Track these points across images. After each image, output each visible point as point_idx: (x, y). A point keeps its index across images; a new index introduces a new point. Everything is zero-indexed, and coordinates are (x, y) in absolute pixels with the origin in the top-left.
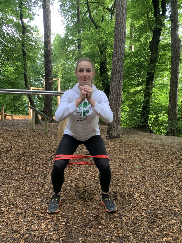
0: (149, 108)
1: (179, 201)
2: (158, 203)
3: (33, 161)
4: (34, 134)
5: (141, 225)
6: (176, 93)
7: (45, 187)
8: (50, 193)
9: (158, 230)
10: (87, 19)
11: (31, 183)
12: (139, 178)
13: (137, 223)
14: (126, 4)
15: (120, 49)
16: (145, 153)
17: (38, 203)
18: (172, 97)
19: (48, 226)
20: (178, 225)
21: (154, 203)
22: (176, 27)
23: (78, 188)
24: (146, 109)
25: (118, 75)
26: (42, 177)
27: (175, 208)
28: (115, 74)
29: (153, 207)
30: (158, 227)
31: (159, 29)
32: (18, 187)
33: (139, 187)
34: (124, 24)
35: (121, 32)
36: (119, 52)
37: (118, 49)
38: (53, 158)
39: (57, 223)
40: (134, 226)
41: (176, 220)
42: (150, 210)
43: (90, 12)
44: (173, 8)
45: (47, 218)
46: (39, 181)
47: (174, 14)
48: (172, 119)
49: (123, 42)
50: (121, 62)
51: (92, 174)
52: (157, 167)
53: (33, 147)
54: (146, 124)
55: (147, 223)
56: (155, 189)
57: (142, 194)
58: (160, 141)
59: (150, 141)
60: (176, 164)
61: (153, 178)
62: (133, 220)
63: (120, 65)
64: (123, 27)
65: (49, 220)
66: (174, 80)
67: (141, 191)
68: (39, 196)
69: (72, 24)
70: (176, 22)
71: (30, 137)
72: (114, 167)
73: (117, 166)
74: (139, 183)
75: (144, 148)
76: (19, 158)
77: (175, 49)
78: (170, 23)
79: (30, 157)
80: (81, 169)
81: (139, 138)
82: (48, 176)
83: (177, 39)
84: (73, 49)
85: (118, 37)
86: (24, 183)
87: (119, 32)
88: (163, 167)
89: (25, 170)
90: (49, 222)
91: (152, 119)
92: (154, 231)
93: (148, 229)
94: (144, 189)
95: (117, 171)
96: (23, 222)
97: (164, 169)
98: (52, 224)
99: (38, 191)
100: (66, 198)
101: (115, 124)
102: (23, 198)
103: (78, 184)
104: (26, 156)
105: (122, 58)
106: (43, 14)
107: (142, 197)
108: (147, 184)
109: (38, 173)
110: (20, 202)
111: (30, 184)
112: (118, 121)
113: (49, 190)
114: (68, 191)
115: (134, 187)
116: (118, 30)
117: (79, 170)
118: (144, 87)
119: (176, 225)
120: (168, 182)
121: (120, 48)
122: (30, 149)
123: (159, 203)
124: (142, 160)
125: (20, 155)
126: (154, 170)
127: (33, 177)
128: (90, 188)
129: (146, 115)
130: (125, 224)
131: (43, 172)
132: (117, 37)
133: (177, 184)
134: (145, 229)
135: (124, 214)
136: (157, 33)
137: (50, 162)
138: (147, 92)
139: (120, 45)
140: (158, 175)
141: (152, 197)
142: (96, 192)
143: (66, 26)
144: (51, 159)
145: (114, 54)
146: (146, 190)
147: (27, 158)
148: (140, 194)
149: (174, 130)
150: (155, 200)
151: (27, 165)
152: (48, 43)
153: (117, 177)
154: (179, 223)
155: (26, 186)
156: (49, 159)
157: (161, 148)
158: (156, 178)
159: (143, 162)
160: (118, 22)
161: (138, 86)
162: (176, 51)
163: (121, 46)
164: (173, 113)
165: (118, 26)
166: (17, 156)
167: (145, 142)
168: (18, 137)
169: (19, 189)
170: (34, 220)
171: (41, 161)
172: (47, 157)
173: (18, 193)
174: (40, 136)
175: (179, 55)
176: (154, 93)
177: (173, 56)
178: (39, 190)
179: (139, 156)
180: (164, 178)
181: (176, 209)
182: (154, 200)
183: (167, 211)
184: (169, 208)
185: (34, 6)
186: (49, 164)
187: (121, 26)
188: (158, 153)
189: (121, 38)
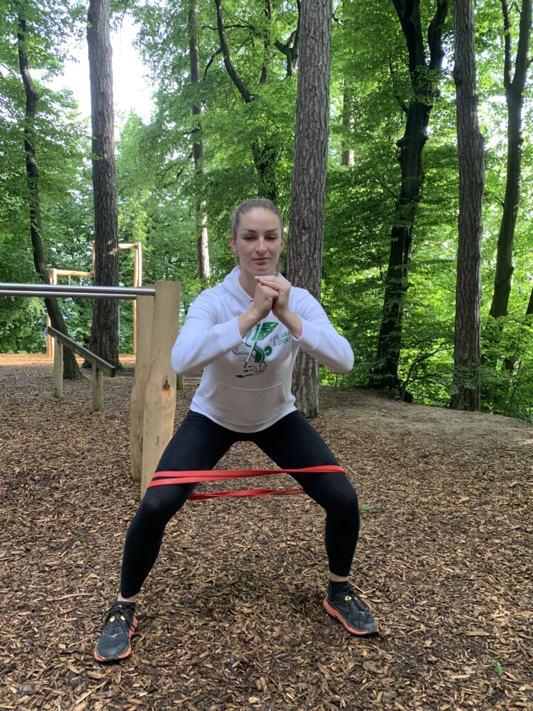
0: (399, 329)
1: (484, 609)
2: (424, 615)
3: (56, 496)
4: (60, 410)
5: (374, 689)
6: (474, 287)
7: (88, 580)
8: (106, 599)
9: (425, 700)
10: (218, 72)
11: (47, 569)
12: (371, 542)
13: (361, 682)
14: (327, 35)
15: (312, 163)
16: (390, 462)
17: (67, 632)
18: (463, 298)
19: (94, 704)
20: (482, 683)
21: (413, 616)
22: (469, 102)
23: (189, 579)
24: (390, 333)
25: (310, 237)
26: (80, 548)
27: (474, 628)
28: (301, 234)
29: (411, 630)
30: (425, 693)
31: (423, 105)
32: (6, 580)
33: (368, 569)
34: (324, 93)
35: (315, 114)
36: (312, 171)
37: (306, 162)
38: (115, 485)
39: (123, 694)
40: (353, 692)
41: (476, 666)
42: (402, 639)
43: (226, 54)
44: (462, 48)
45: (92, 678)
46: (71, 558)
47: (463, 65)
48: (466, 361)
49: (322, 143)
50: (316, 200)
51: (233, 533)
52: (423, 504)
53: (57, 453)
54: (390, 375)
55: (392, 680)
56: (416, 574)
57: (377, 589)
58: (432, 425)
59: (401, 425)
60: (476, 495)
61: (412, 541)
62: (351, 673)
63: (313, 210)
64: (320, 99)
65: (98, 684)
66: (468, 251)
67: (376, 582)
68: (70, 609)
69: (176, 86)
70: (469, 87)
71: (49, 422)
72: (297, 507)
73: (308, 507)
74: (371, 556)
75: (386, 449)
76: (14, 489)
77: (468, 163)
78: (452, 88)
79: (46, 485)
80: (201, 520)
81: (373, 418)
82: (100, 542)
83: (475, 135)
84: (180, 158)
85: (306, 127)
86: (26, 569)
87: (310, 114)
88: (439, 505)
89: (29, 524)
90: (98, 690)
91: (410, 361)
92: (413, 704)
93: (393, 699)
94: (383, 574)
95: (306, 522)
96: (18, 693)
97: (443, 509)
98: (106, 698)
99: (68, 592)
100: (153, 610)
101: (303, 378)
102: (20, 616)
103: (189, 567)
104: (34, 480)
105: (319, 188)
106: (88, 55)
107: (380, 601)
108: (393, 557)
109: (69, 533)
110: (10, 629)
111: (45, 571)
112: (311, 371)
113: (102, 588)
114: (160, 589)
115: (355, 569)
116: (307, 109)
117: (193, 523)
118: (386, 267)
119: (474, 681)
120: (455, 551)
121: (314, 161)
122: (47, 460)
123: (427, 617)
124: (381, 486)
125: (16, 477)
126: (413, 514)
127: (52, 547)
128: (226, 575)
129: (390, 350)
130: (326, 688)
131: (86, 529)
132: (303, 127)
133: (479, 556)
134: (387, 700)
135: (325, 655)
136: (418, 117)
137: (107, 498)
138: (392, 283)
139: (313, 150)
140: (426, 529)
141: (408, 598)
142: (245, 589)
143: (159, 93)
144: (111, 488)
145: (297, 177)
146: (389, 576)
147: (37, 488)
148: (371, 591)
149: (471, 391)
150: (416, 608)
151: (36, 508)
152: (105, 139)
153: (308, 539)
154: (485, 676)
155: (31, 577)
156: (105, 488)
157: (435, 445)
158: (420, 538)
159: (382, 490)
160: (306, 85)
161: (368, 266)
162: (473, 170)
163: (316, 155)
164: (468, 345)
165: (306, 97)
166: (6, 483)
167: (389, 430)
168: (13, 421)
169: (7, 587)
170: (51, 687)
171: (80, 496)
172: (98, 482)
173: (6, 601)
174: (78, 418)
175: (481, 179)
176: (413, 286)
177: (465, 183)
178: (71, 591)
179: (372, 472)
180: (443, 539)
181: (476, 632)
182: (413, 605)
183: (451, 640)
184: (455, 630)
185: (62, 34)
186: (103, 506)
187: (314, 97)
188: (426, 463)
189: (314, 131)
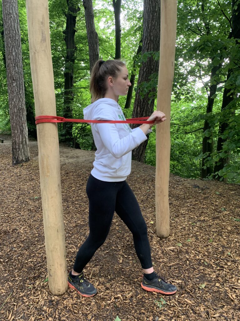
5: (14, 255)
9: (28, 254)
22: (90, 17)
25: (17, 84)
28: (12, 83)
29: (33, 236)
31: (73, 16)
33: (28, 220)
34: (15, 16)
35: (12, 27)
36: (14, 54)
37: (11, 49)
42: (29, 239)
49: (17, 40)
50: (18, 67)
58: (76, 159)
60: (78, 187)
62: (8, 252)
63: (17, 72)
70: (90, 10)
74: (30, 215)
83: (94, 33)
85: (9, 32)
95: (11, 206)
101: (21, 145)
112: (24, 142)
115: (23, 220)
116: (8, 24)
121: (15, 49)
132: (7, 33)
134: (16, 257)
139: (13, 44)
141: (37, 227)
145: (7, 56)
148: (25, 227)
157: (73, 168)
160: (6, 12)
162: (94, 48)
163: (15, 46)
165: (7, 18)
177: (91, 54)
187: (11, 18)
189: (13, 35)
